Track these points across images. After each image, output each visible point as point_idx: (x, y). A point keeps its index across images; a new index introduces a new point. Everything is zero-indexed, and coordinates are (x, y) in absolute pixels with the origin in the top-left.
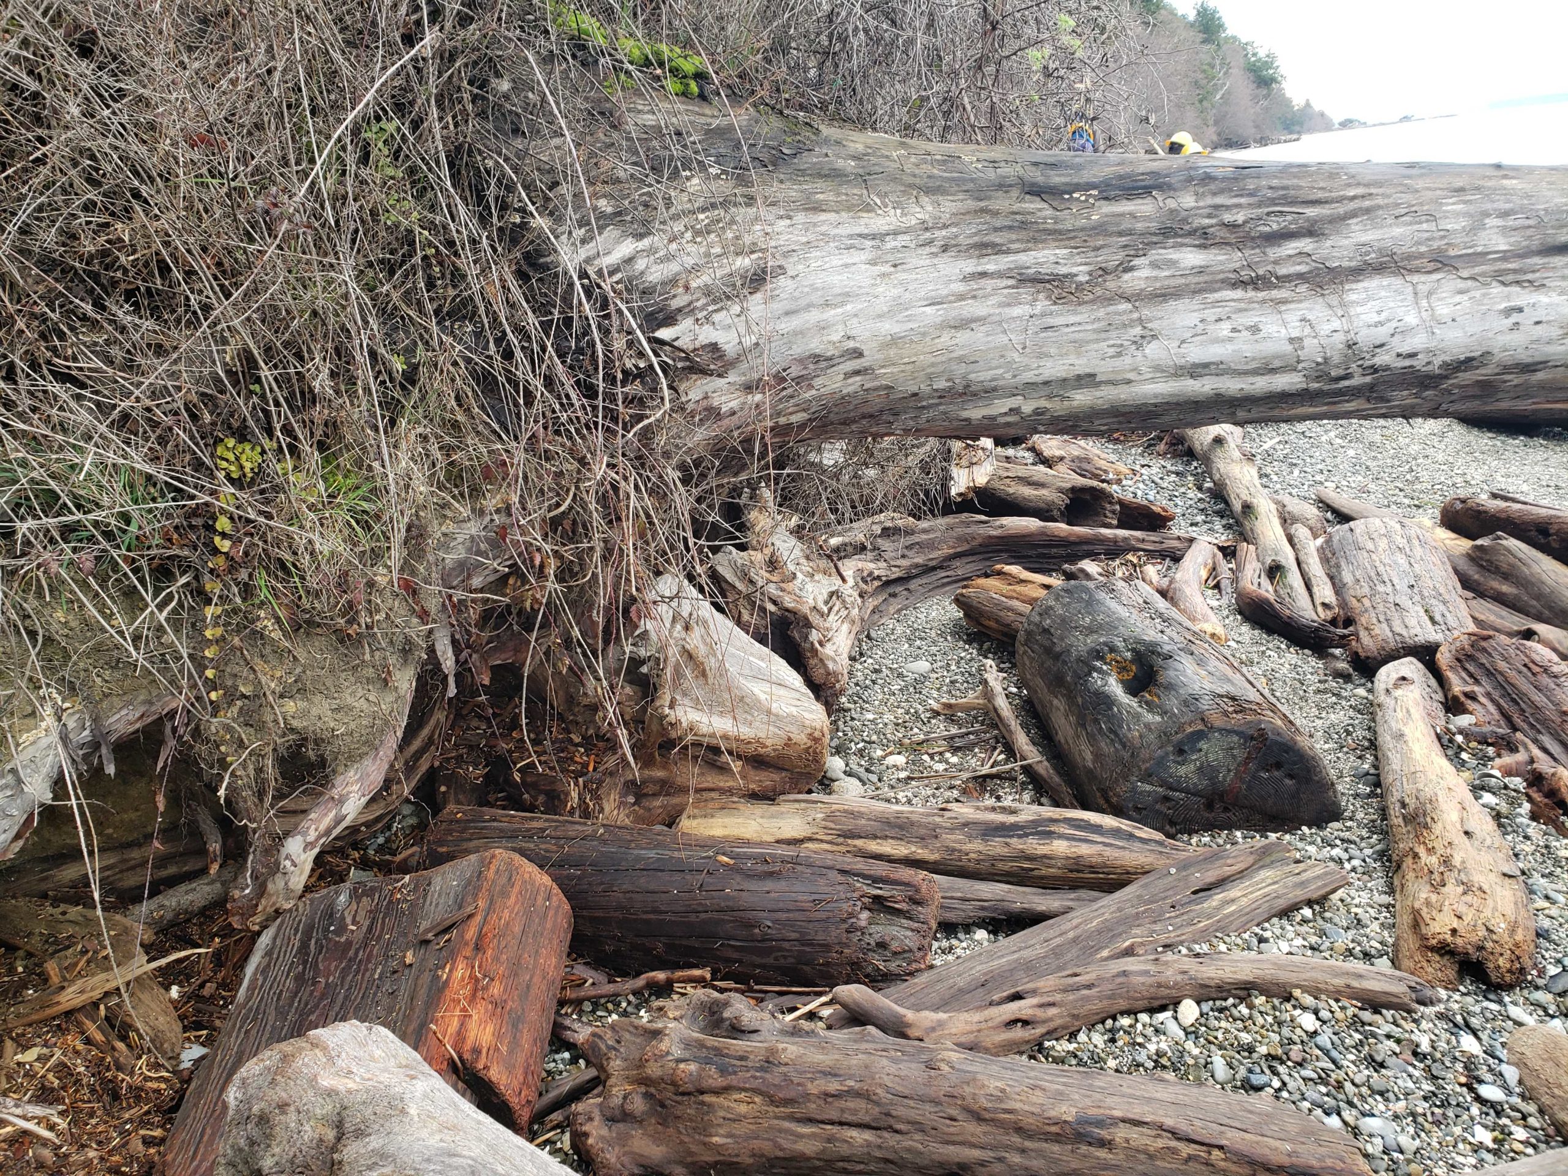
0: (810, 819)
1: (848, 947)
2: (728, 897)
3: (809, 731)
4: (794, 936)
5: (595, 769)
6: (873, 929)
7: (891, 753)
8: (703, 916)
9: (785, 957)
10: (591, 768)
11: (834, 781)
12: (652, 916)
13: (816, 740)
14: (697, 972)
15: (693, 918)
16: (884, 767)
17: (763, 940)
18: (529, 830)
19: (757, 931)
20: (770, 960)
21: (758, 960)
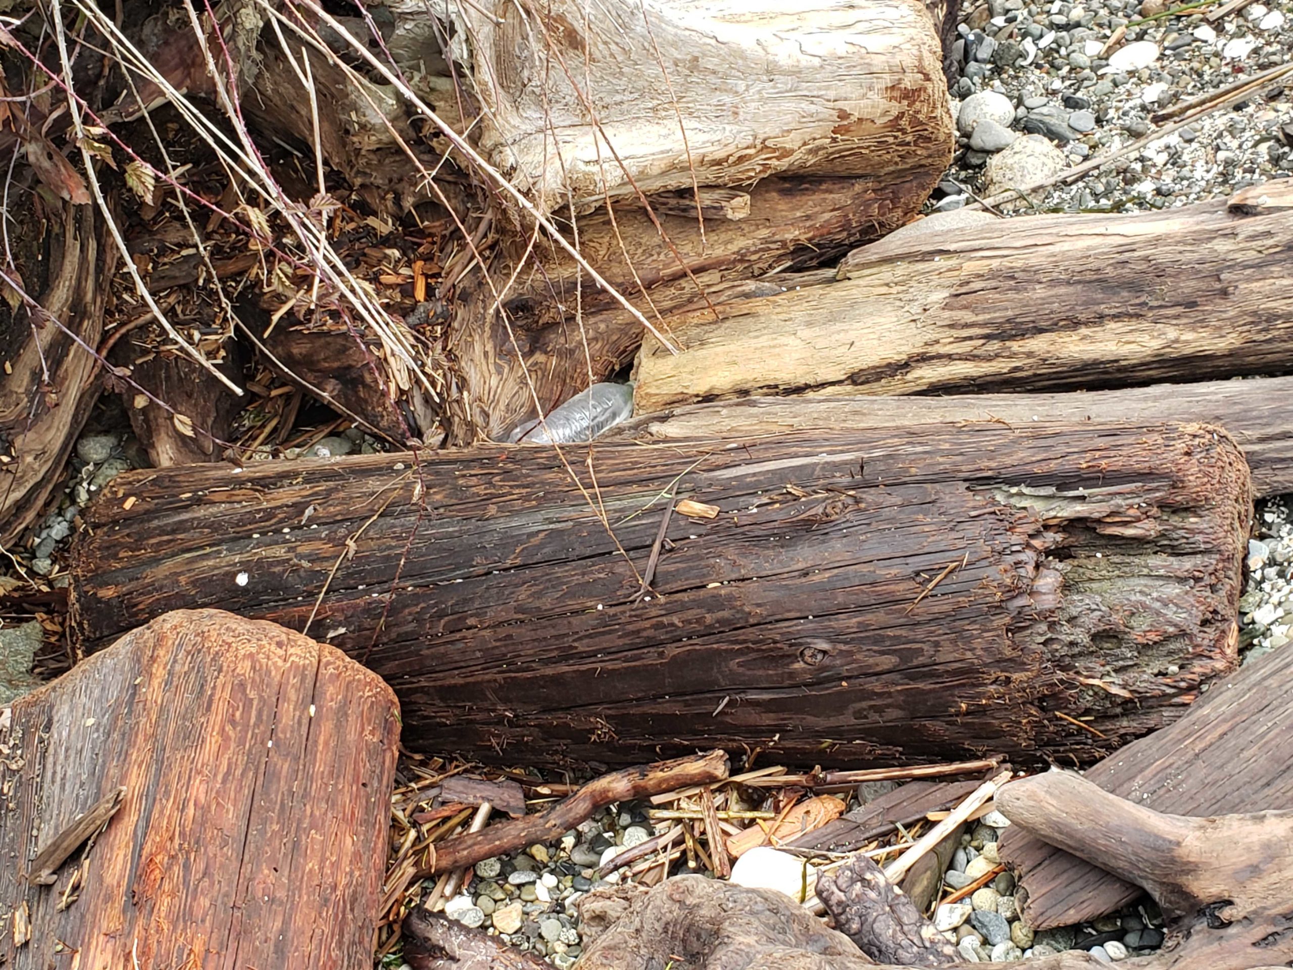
0: (916, 308)
1: (1021, 665)
2: (716, 603)
3: (888, 80)
4: (887, 662)
5: (430, 292)
6: (1078, 603)
7: (1120, 44)
8: (672, 650)
9: (879, 710)
10: (420, 294)
11: (989, 152)
12: (564, 668)
13: (910, 95)
14: (692, 767)
15: (651, 658)
16: (1105, 85)
17: (818, 683)
18: (269, 514)
19: (799, 665)
20: (847, 720)
21: (821, 723)
